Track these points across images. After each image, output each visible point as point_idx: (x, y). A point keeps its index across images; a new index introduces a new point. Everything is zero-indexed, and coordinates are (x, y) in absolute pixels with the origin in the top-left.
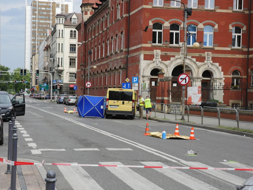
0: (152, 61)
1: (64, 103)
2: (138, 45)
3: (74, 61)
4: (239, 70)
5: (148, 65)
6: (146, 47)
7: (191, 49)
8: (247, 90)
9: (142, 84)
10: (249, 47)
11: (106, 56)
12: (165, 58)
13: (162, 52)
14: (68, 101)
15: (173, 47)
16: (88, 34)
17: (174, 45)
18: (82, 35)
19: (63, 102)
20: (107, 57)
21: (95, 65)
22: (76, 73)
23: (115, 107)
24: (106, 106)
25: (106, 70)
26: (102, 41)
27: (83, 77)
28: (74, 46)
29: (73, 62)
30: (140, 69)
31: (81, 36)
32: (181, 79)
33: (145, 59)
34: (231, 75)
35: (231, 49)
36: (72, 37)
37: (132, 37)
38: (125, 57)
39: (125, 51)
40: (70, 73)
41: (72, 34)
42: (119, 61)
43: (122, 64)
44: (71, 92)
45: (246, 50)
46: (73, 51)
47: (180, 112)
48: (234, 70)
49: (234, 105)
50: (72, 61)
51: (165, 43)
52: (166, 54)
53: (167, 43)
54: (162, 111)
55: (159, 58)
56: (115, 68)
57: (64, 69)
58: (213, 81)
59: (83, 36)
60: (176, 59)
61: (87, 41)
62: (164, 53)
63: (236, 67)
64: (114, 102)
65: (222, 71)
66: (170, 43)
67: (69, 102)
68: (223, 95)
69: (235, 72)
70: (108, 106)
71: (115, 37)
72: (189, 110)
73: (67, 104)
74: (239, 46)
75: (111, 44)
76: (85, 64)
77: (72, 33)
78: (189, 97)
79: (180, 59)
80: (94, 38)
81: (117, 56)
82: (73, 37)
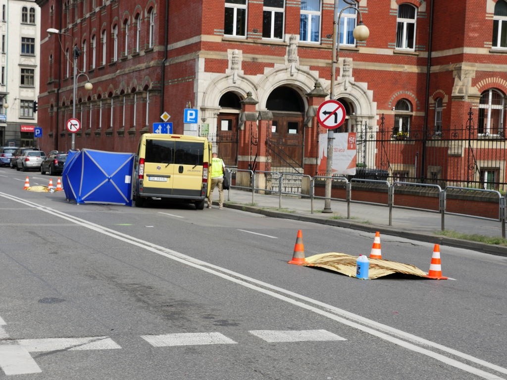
0: (222, 75)
1: (11, 165)
2: (192, 37)
3: (30, 74)
4: (410, 100)
5: (215, 83)
6: (209, 42)
7: (309, 50)
8: (424, 143)
9: (201, 127)
10: (430, 50)
11: (110, 62)
12: (252, 68)
13: (245, 55)
14: (23, 161)
15: (271, 44)
16: (66, 15)
17: (273, 39)
18: (52, 17)
19: (9, 164)
20: (112, 65)
21: (88, 82)
22: (36, 100)
23: (161, 179)
24: (139, 178)
25: (110, 94)
26: (100, 29)
27: (55, 109)
28: (32, 42)
29: (27, 77)
30: (195, 91)
31: (50, 18)
32: (325, 113)
33: (208, 69)
34: (392, 110)
35: (394, 53)
36: (26, 21)
37: (174, 20)
38: (158, 64)
39: (159, 52)
40: (22, 101)
41: (26, 15)
42: (143, 73)
43: (152, 81)
44: (24, 141)
45: (424, 55)
46: (28, 52)
47: (300, 189)
48: (398, 99)
49: (396, 174)
50: (26, 74)
51: (252, 35)
52: (254, 58)
53: (256, 35)
54: (250, 188)
55: (238, 69)
56: (134, 90)
57: (8, 91)
58: (354, 123)
59: (54, 18)
60: (276, 72)
61: (63, 31)
62: (249, 57)
63: (404, 92)
64: (159, 168)
65: (374, 101)
66: (264, 36)
67: (26, 164)
68: (375, 152)
69: (402, 104)
70: (142, 177)
71: (134, 21)
72: (350, 188)
73: (21, 169)
74: (410, 45)
75: (122, 35)
76: (57, 81)
77: (25, 12)
78: (324, 157)
79: (285, 71)
80: (81, 23)
81: (139, 63)
82: (28, 22)
